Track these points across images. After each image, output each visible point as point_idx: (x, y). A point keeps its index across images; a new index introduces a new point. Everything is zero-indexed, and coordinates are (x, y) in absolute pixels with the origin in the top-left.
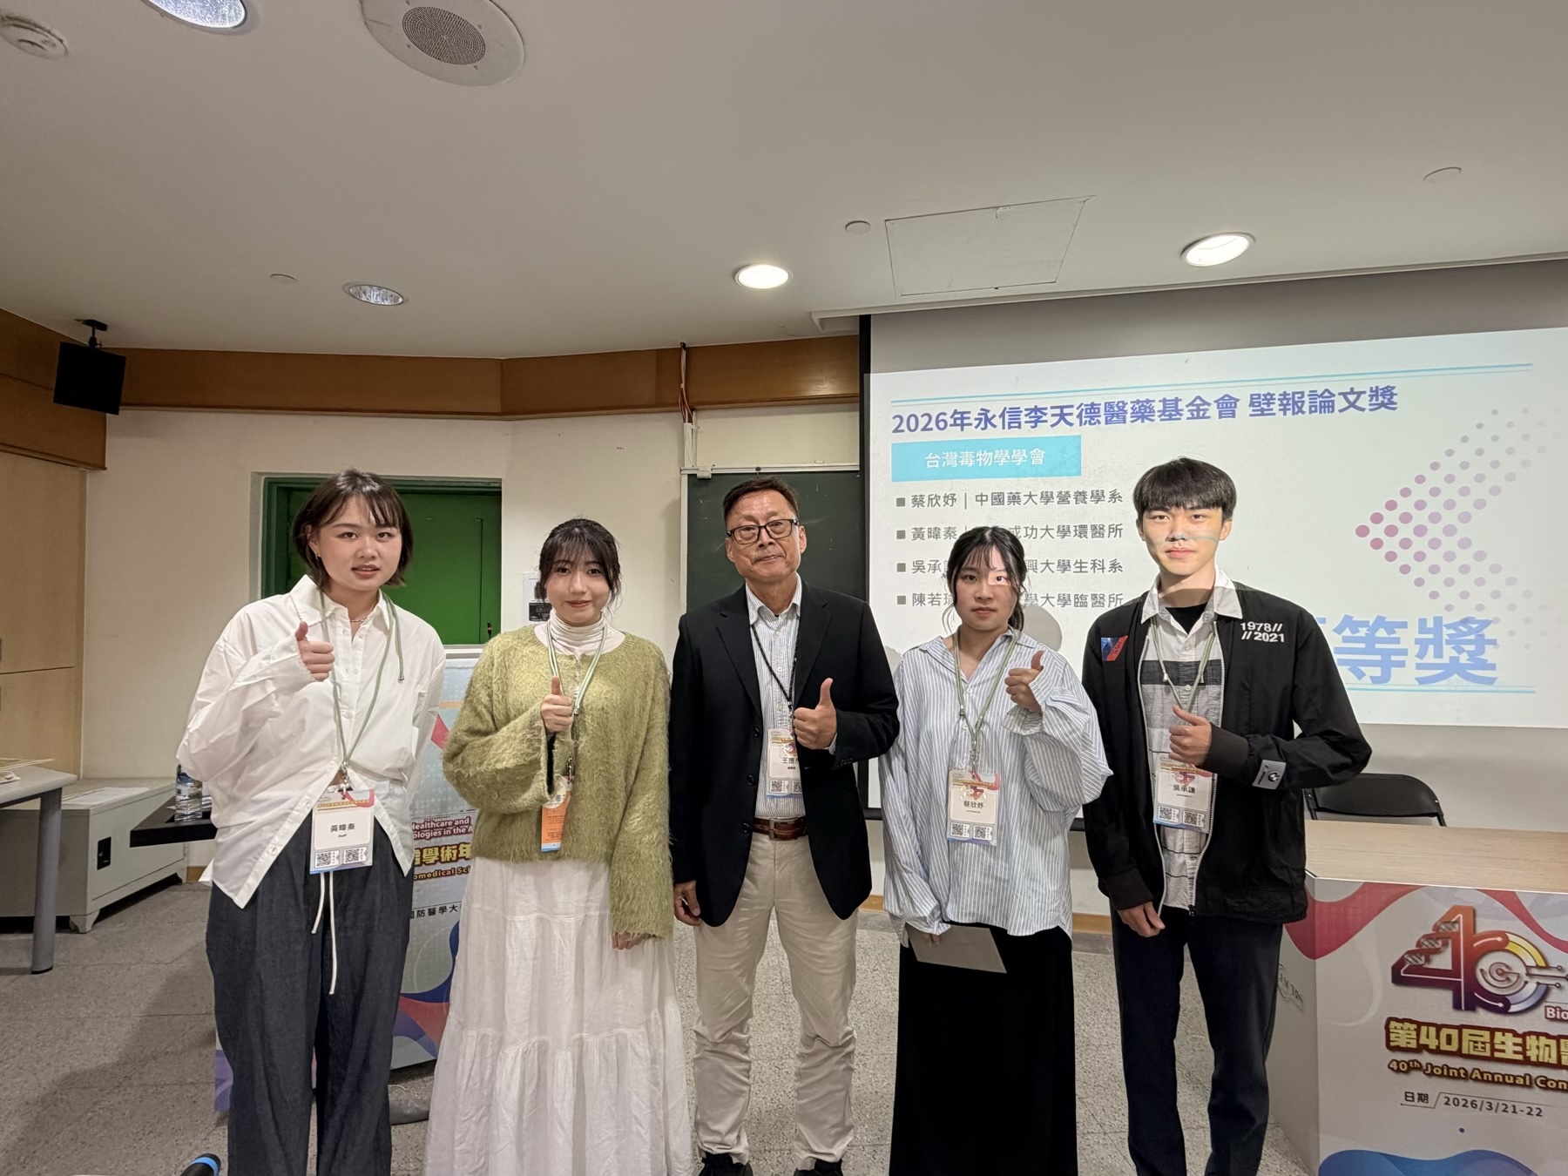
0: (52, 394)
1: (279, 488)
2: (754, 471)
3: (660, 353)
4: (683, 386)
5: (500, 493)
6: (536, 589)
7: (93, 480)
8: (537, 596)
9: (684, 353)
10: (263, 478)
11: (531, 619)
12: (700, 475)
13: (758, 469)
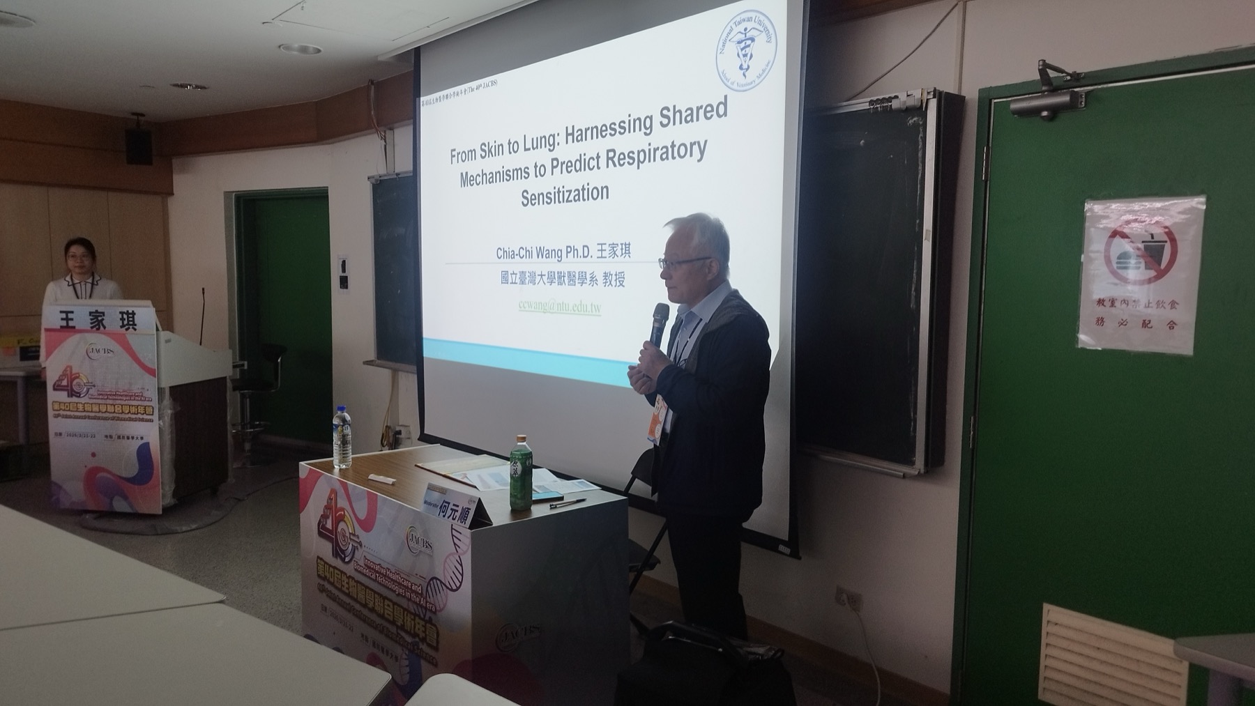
4: (373, 113)
5: (326, 197)
6: (342, 265)
7: (170, 200)
8: (343, 272)
9: (373, 87)
10: (233, 195)
11: (341, 287)
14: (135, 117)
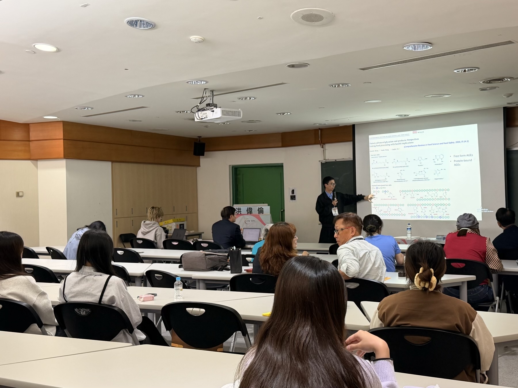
0: (193, 152)
1: (235, 168)
2: (334, 161)
3: (315, 129)
4: (320, 139)
5: (283, 166)
6: (292, 192)
7: (198, 168)
8: (292, 194)
9: (320, 131)
10: (231, 166)
11: (291, 200)
12: (322, 162)
13: (336, 160)
14: (198, 138)
